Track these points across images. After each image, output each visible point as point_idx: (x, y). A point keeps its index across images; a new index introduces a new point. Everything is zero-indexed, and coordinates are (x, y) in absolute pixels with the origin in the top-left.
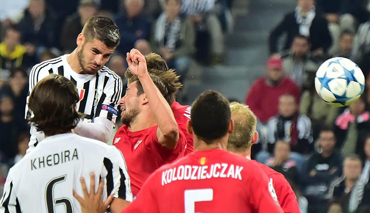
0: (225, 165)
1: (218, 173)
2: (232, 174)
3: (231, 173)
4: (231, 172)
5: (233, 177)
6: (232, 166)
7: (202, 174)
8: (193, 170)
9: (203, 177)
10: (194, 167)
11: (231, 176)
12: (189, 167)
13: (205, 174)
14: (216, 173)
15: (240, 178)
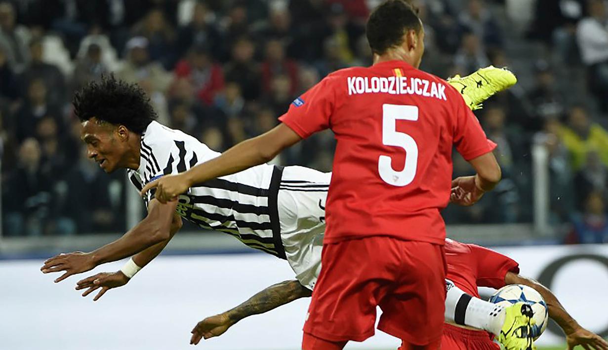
0: (427, 83)
1: (421, 90)
2: (436, 93)
3: (434, 92)
4: (434, 90)
5: (437, 96)
6: (434, 84)
7: (402, 88)
8: (390, 83)
9: (403, 92)
10: (390, 79)
11: (434, 95)
12: (385, 79)
13: (405, 88)
14: (419, 90)
15: (445, 99)
